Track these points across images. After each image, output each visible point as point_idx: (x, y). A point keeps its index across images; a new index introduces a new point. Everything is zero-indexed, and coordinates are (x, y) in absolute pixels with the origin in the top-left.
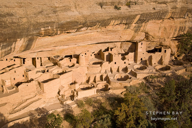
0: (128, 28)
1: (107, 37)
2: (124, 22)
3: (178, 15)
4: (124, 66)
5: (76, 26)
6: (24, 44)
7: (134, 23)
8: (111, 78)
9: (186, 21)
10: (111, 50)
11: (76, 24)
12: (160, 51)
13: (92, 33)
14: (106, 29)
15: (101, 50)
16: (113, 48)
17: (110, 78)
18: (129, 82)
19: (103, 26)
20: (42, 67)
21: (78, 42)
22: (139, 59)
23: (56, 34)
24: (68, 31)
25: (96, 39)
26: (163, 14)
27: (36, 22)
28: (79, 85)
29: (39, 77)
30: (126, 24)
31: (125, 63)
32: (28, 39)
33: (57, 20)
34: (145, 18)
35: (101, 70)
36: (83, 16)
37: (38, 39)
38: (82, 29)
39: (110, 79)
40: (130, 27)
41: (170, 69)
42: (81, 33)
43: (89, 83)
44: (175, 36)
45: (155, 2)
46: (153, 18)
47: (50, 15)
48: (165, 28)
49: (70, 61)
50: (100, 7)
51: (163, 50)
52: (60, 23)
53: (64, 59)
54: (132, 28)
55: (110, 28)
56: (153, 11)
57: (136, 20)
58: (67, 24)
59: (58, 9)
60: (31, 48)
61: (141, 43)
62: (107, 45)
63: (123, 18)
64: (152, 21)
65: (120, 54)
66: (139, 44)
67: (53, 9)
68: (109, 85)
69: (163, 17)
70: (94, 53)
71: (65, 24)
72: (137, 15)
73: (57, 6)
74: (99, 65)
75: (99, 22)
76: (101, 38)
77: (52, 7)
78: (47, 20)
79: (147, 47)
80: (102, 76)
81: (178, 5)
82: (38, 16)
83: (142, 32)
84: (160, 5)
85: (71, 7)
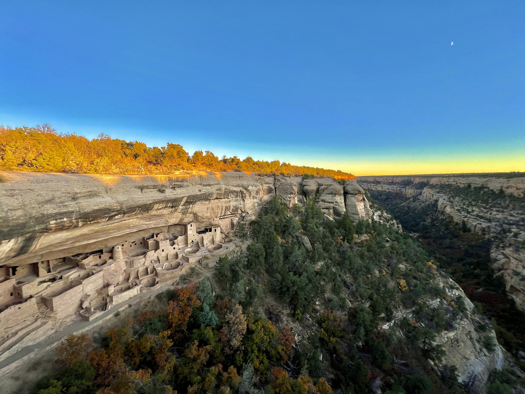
0: (176, 210)
1: (151, 222)
2: (169, 205)
3: (223, 196)
4: (173, 252)
5: (107, 213)
6: (16, 246)
7: (181, 205)
8: (159, 269)
9: (230, 201)
10: (157, 236)
11: (107, 211)
12: (211, 231)
13: (131, 220)
14: (149, 214)
15: (144, 238)
16: (159, 234)
17: (157, 269)
18: (181, 270)
19: (144, 211)
20: (51, 273)
21: (112, 233)
22: (190, 241)
23: (76, 227)
24: (96, 221)
25: (137, 226)
26: (209, 195)
27: (41, 214)
28: (114, 287)
29: (44, 290)
30: (172, 207)
31: (174, 248)
32: (24, 239)
33: (78, 209)
34: (191, 200)
35: (145, 262)
36: (118, 202)
37: (43, 236)
38: (116, 217)
39: (157, 271)
40: (177, 210)
41: (221, 247)
42: (116, 221)
43: (130, 281)
44: (223, 215)
45: (201, 184)
46: (200, 200)
47: (67, 203)
48: (213, 208)
49: (100, 257)
50: (139, 190)
51: (213, 229)
52: (82, 212)
53: (89, 257)
54: (179, 210)
55: (154, 212)
56: (199, 193)
57: (183, 203)
58: (95, 212)
59: (79, 195)
60: (30, 251)
61: (190, 225)
62: (152, 232)
63: (168, 201)
64: (199, 202)
65: (167, 239)
66: (189, 227)
67: (72, 196)
68: (156, 278)
69: (209, 198)
70: (134, 242)
71: (90, 213)
72: (183, 197)
73: (78, 191)
74: (143, 256)
75: (139, 207)
76: (143, 224)
77: (69, 193)
78: (60, 210)
79: (197, 228)
80: (147, 269)
81: (221, 187)
82: (45, 206)
83: (190, 213)
84: (206, 188)
85: (99, 193)
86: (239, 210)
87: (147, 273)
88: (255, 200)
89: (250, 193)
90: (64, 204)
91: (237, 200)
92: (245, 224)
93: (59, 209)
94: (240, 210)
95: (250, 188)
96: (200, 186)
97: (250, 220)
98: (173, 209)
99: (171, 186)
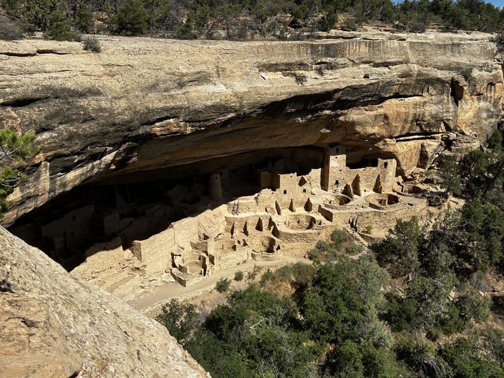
3: (411, 90)
4: (303, 198)
8: (280, 225)
9: (425, 103)
10: (273, 165)
11: (222, 110)
12: (374, 165)
15: (252, 165)
16: (276, 160)
17: (276, 223)
18: (318, 233)
20: (129, 205)
26: (384, 87)
27: (147, 108)
31: (305, 191)
33: (186, 103)
39: (277, 227)
42: (227, 130)
43: (235, 236)
44: (404, 133)
45: (369, 63)
46: (365, 97)
47: (173, 93)
48: (386, 117)
49: (190, 189)
51: (381, 162)
52: (192, 109)
57: (332, 102)
58: (207, 111)
59: (186, 79)
61: (335, 148)
62: (265, 155)
67: (178, 79)
68: (276, 238)
73: (184, 71)
74: (252, 198)
77: (174, 74)
78: (166, 103)
79: (348, 157)
81: (411, 70)
82: (150, 95)
84: (378, 69)
85: (210, 75)
86: (442, 125)
88: (483, 104)
89: (475, 86)
90: (170, 94)
91: (441, 102)
92: (454, 158)
93: (165, 101)
94: (445, 124)
95: (476, 73)
96: (367, 66)
97: (467, 149)
99: (314, 66)
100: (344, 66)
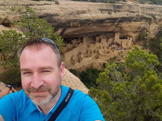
1: (101, 29)
2: (112, 21)
3: (139, 20)
4: (107, 45)
6: (61, 31)
7: (116, 22)
9: (142, 23)
11: (88, 21)
12: (127, 39)
14: (102, 24)
16: (101, 35)
21: (86, 31)
22: (115, 42)
24: (84, 25)
25: (95, 29)
26: (132, 18)
27: (69, 19)
28: (83, 54)
32: (63, 29)
33: (79, 18)
34: (123, 20)
35: (94, 47)
37: (68, 29)
39: (99, 52)
42: (89, 26)
43: (88, 54)
44: (135, 31)
46: (126, 20)
47: (76, 15)
48: (131, 26)
49: (77, 40)
50: (100, 11)
52: (81, 20)
53: (74, 40)
54: (115, 25)
55: (104, 24)
56: (127, 16)
57: (118, 21)
58: (84, 21)
59: (80, 12)
60: (63, 34)
61: (117, 33)
62: (98, 33)
63: (112, 19)
64: (125, 22)
65: (105, 38)
67: (78, 12)
68: (99, 55)
69: (131, 20)
70: (90, 37)
72: (119, 18)
73: (80, 10)
74: (93, 44)
76: (97, 29)
79: (120, 36)
80: (95, 50)
81: (139, 14)
82: (70, 16)
83: (119, 27)
84: (131, 13)
85: (86, 11)
86: (145, 30)
87: (95, 52)
89: (156, 20)
91: (146, 24)
93: (74, 18)
95: (156, 17)
96: (128, 12)
97: (151, 37)
98: (113, 24)
99: (114, 11)
100: (122, 11)
